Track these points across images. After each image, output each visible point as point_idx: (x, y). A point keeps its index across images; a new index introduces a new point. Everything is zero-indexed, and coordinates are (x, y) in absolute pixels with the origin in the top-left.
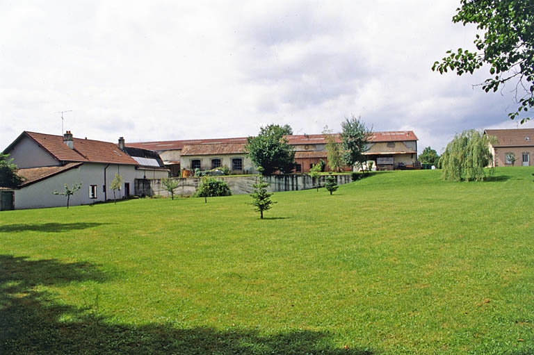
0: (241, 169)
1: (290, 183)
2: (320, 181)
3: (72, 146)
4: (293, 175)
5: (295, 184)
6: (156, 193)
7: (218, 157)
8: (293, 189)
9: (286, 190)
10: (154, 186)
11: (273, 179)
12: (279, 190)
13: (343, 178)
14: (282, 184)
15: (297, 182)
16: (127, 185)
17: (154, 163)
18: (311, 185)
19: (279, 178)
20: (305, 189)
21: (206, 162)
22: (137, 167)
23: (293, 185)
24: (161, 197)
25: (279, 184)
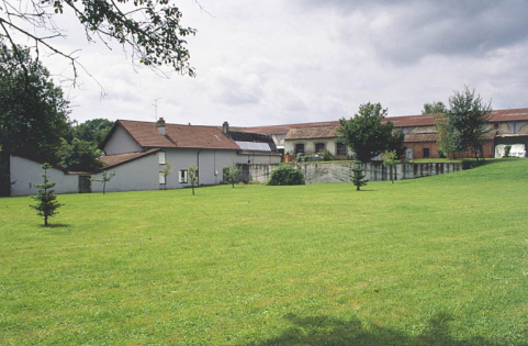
0: (346, 154)
1: (388, 172)
2: (422, 169)
3: (164, 133)
5: (394, 172)
6: (254, 179)
7: (322, 141)
8: (391, 179)
9: (383, 179)
10: (252, 172)
11: (369, 167)
12: (376, 179)
13: (451, 168)
14: (379, 173)
15: (396, 170)
17: (265, 147)
18: (411, 174)
19: (376, 166)
20: (404, 178)
21: (310, 147)
22: (239, 152)
23: (391, 174)
24: (258, 183)
25: (375, 173)
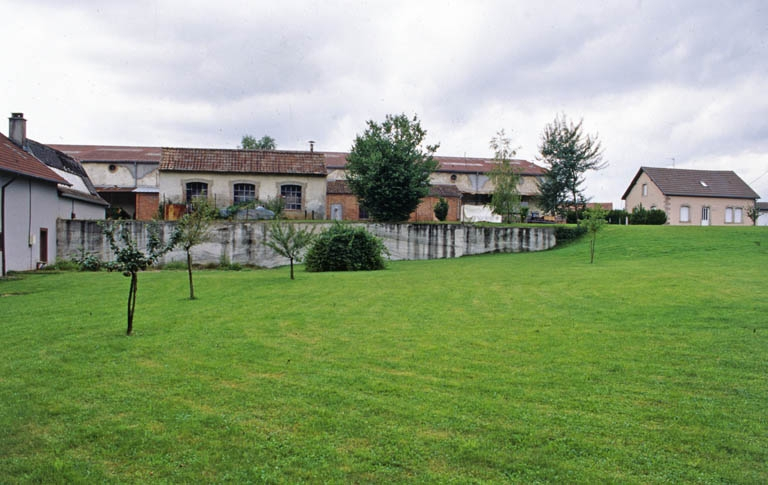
0: (299, 207)
1: (440, 241)
4: (446, 226)
5: (449, 243)
7: (250, 179)
11: (404, 231)
14: (423, 243)
15: (453, 238)
16: (44, 234)
17: (79, 184)
18: (481, 247)
21: (220, 190)
22: (59, 190)
23: (445, 246)
25: (417, 243)
